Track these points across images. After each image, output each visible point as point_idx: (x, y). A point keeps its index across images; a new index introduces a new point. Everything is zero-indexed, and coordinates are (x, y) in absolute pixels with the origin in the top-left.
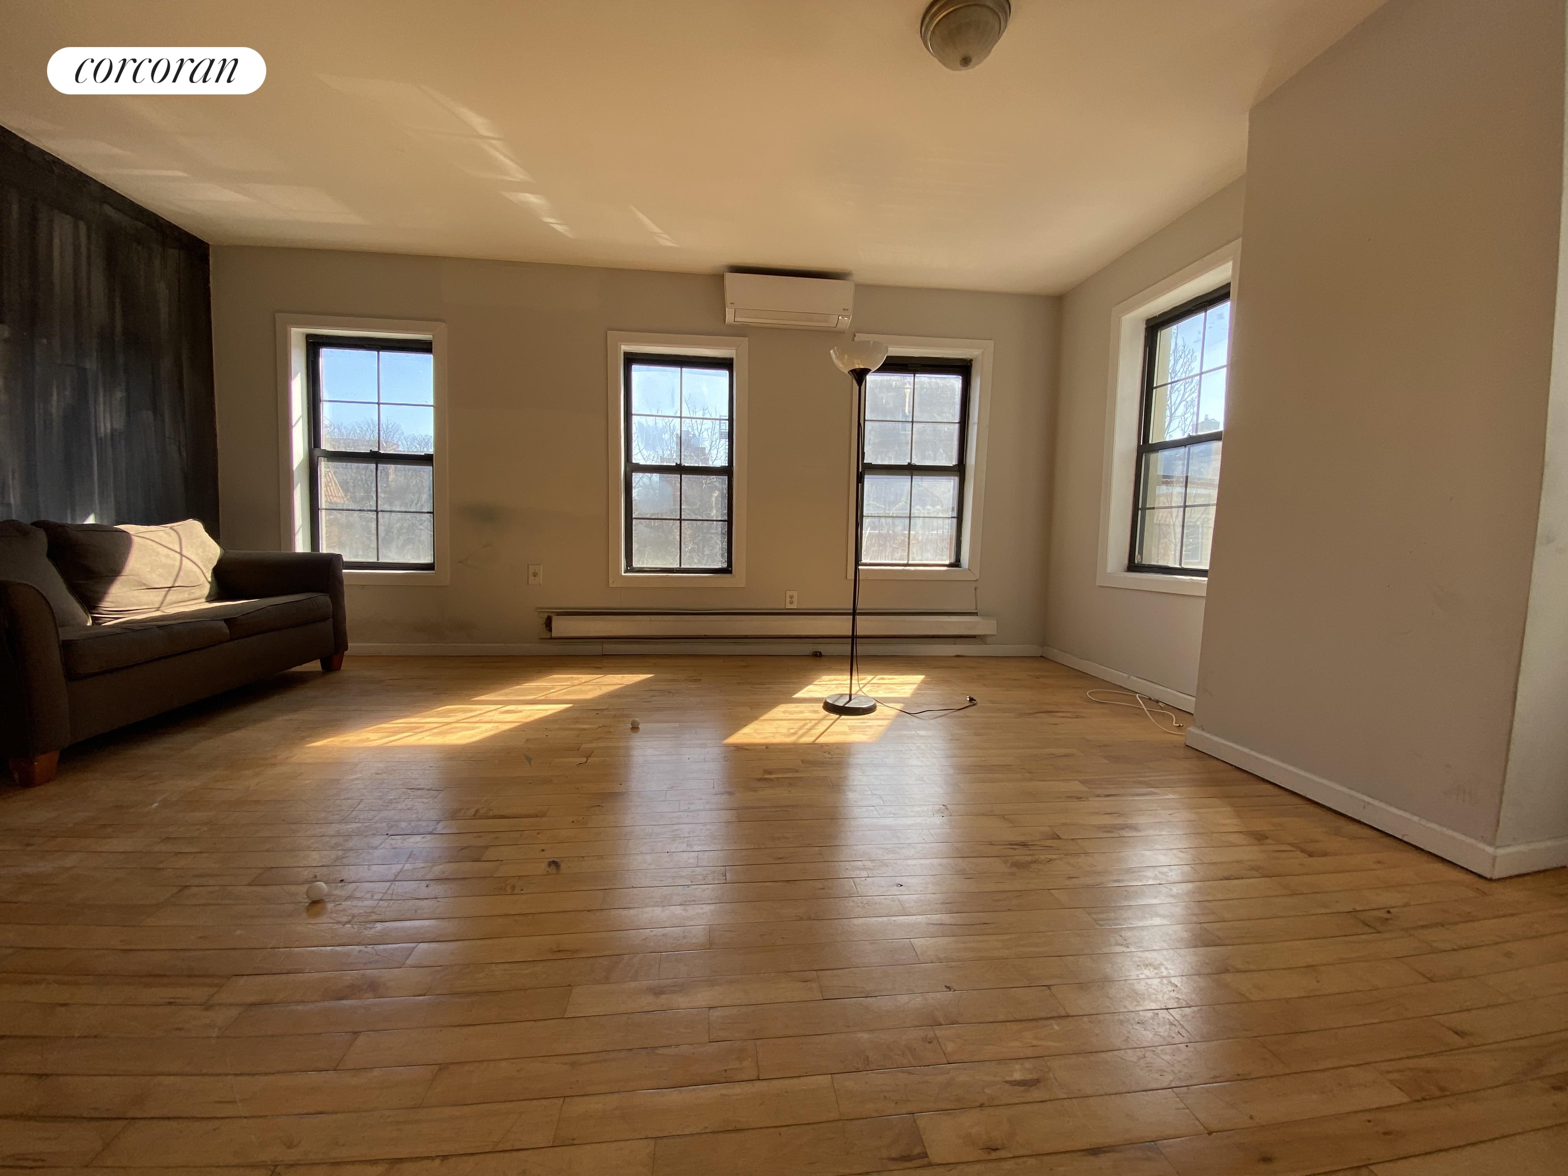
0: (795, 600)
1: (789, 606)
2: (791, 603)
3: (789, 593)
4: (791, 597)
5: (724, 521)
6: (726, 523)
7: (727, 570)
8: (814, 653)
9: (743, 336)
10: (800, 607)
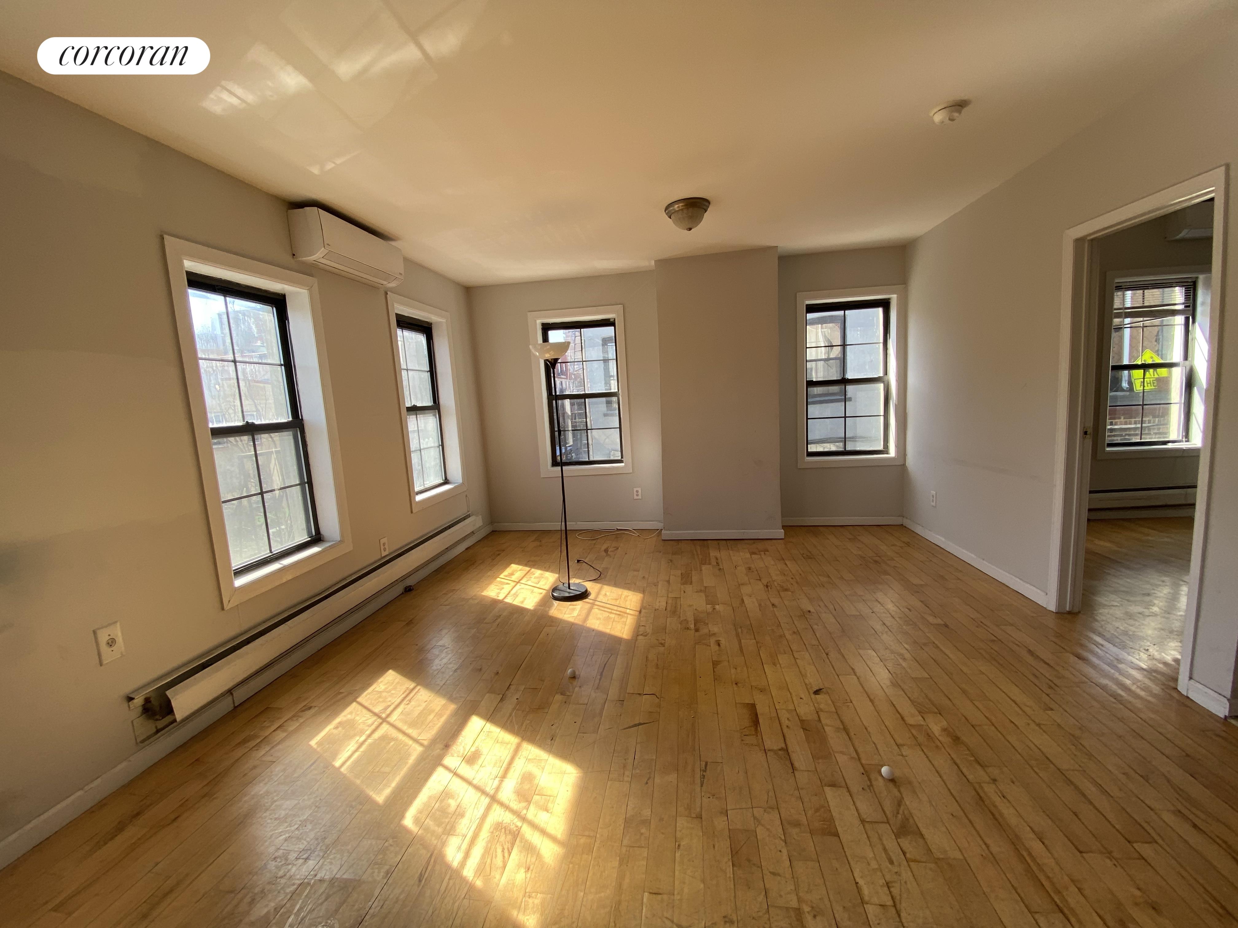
0: (386, 546)
1: (384, 554)
2: (386, 550)
3: (382, 543)
4: (384, 544)
5: (302, 484)
6: (307, 485)
7: (316, 539)
8: (406, 588)
9: (311, 275)
10: (391, 551)
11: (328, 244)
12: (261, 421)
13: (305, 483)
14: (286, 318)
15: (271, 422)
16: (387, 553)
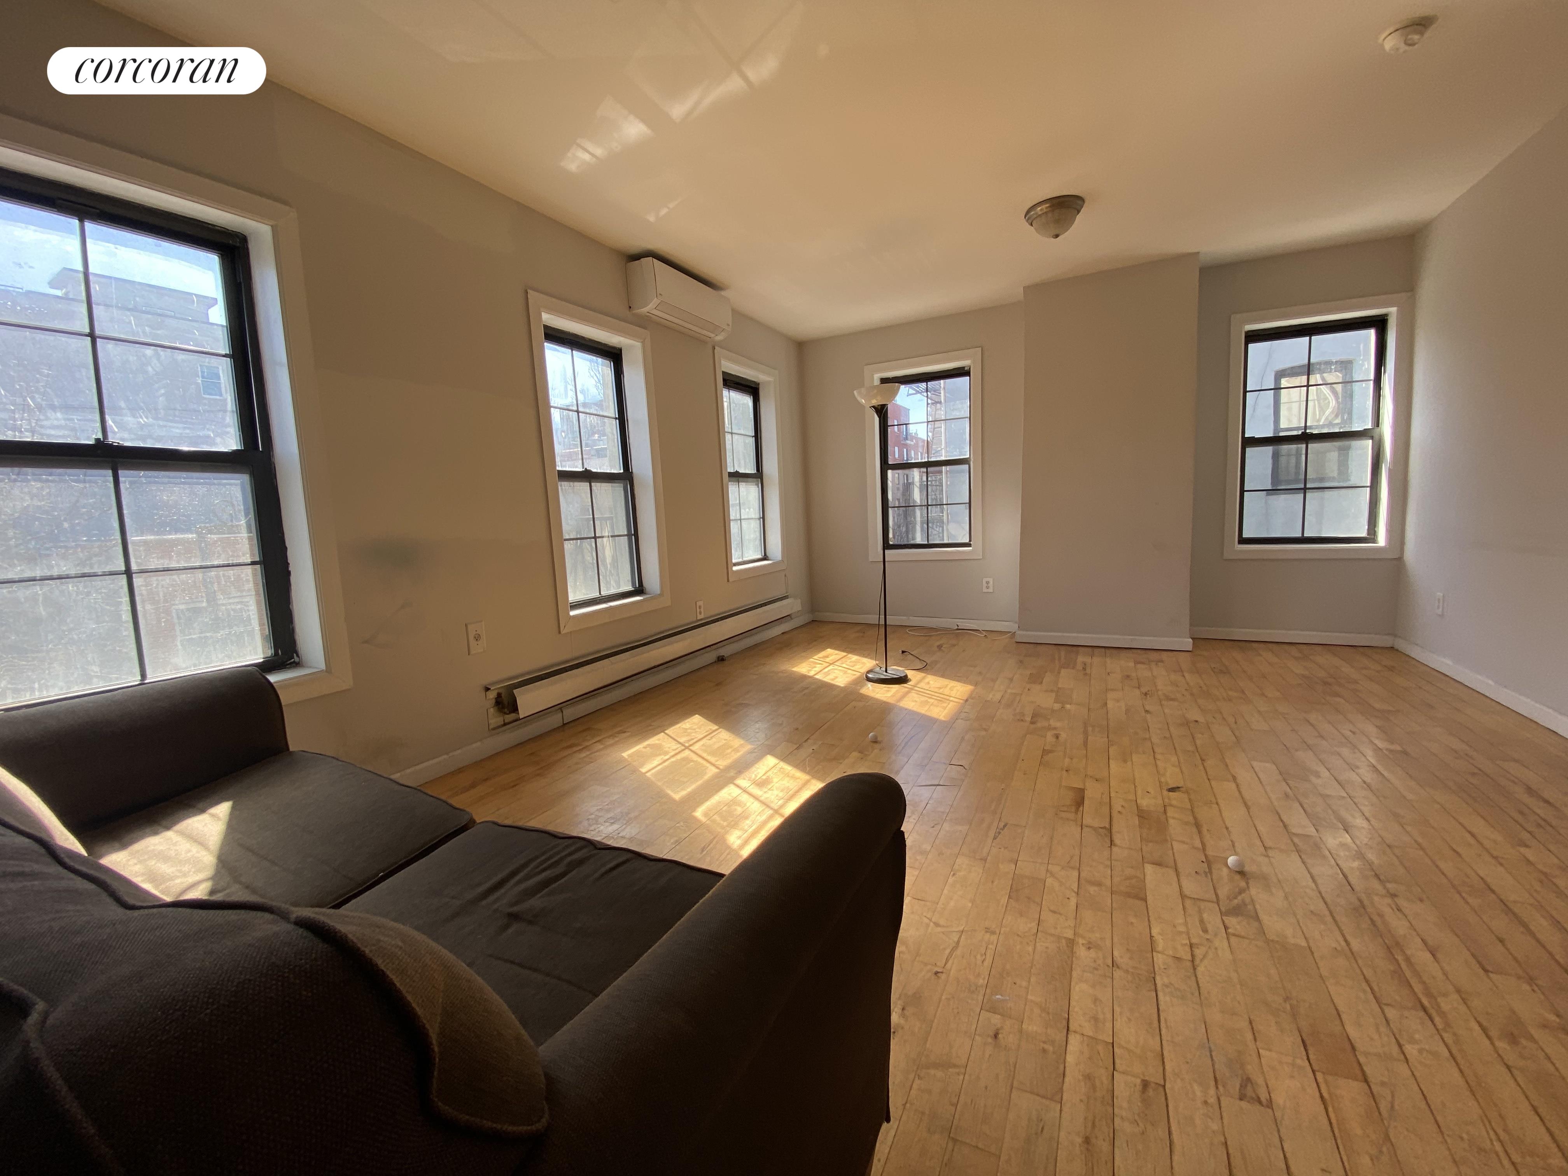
0: (702, 610)
1: (699, 617)
2: (700, 613)
3: (699, 604)
4: (700, 607)
5: (629, 535)
6: (633, 537)
7: (639, 590)
8: (718, 657)
9: (645, 328)
10: (706, 616)
11: (660, 294)
12: (597, 469)
13: (632, 535)
14: (622, 372)
15: (605, 471)
16: (702, 616)
